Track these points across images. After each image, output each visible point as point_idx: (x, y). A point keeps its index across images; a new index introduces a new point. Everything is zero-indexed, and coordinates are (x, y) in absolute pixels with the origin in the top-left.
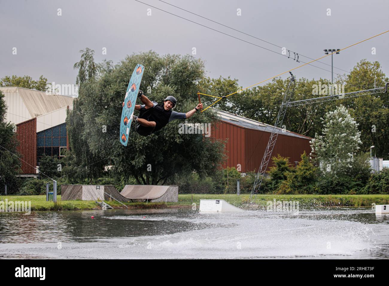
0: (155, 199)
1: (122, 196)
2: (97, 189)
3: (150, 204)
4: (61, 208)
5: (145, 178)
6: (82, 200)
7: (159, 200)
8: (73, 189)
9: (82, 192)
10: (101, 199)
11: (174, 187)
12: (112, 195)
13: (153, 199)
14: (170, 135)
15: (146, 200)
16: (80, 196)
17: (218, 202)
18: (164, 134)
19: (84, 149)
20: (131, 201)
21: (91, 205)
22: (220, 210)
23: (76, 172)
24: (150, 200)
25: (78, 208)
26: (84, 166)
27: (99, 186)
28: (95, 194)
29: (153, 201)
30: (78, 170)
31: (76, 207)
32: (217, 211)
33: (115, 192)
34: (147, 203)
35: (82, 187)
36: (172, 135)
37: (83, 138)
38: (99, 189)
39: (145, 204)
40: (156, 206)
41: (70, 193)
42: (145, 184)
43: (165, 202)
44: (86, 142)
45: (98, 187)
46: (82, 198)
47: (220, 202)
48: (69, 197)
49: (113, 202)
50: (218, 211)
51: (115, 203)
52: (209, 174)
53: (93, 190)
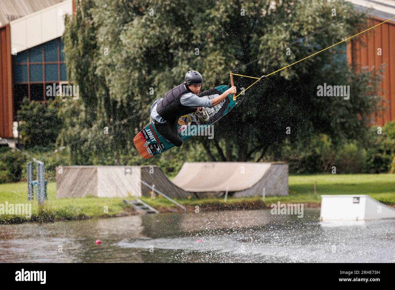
0: (241, 191)
1: (177, 187)
2: (126, 173)
3: (231, 201)
4: (53, 217)
5: (224, 148)
6: (97, 197)
7: (251, 193)
8: (80, 174)
9: (96, 181)
10: (133, 194)
11: (280, 166)
12: (156, 185)
13: (238, 191)
14: (271, 63)
15: (224, 192)
16: (93, 188)
17: (357, 201)
18: (257, 61)
19: (100, 93)
20: (195, 196)
21: (114, 208)
22: (362, 216)
23: (86, 140)
24: (231, 194)
25: (87, 214)
26: (102, 127)
27: (131, 169)
28: (123, 184)
29: (237, 195)
30: (89, 136)
31: (84, 212)
32: (355, 219)
33: (163, 180)
34: (225, 200)
35: (96, 172)
36: (275, 64)
37: (98, 72)
38: (131, 173)
39: (221, 201)
40: (244, 205)
41: (74, 183)
42: (224, 160)
43: (261, 196)
44: (103, 78)
45: (128, 171)
46: (96, 192)
47: (361, 199)
48: (72, 190)
49: (158, 200)
50: (357, 220)
51: (161, 201)
52: (350, 137)
53: (118, 176)
